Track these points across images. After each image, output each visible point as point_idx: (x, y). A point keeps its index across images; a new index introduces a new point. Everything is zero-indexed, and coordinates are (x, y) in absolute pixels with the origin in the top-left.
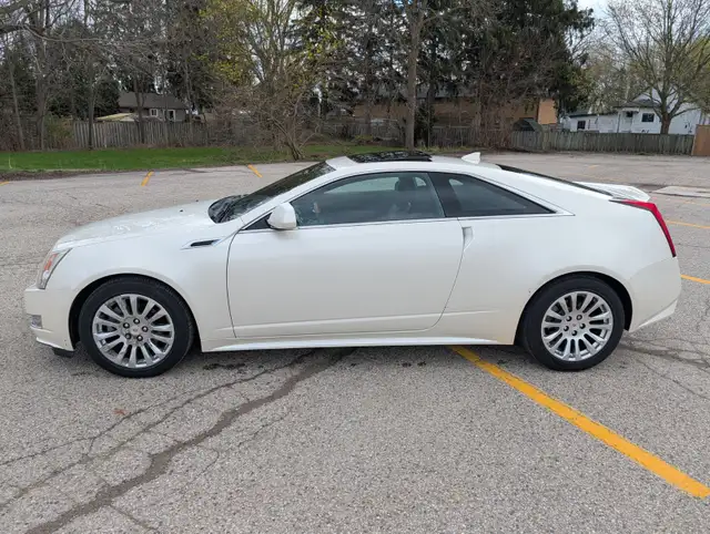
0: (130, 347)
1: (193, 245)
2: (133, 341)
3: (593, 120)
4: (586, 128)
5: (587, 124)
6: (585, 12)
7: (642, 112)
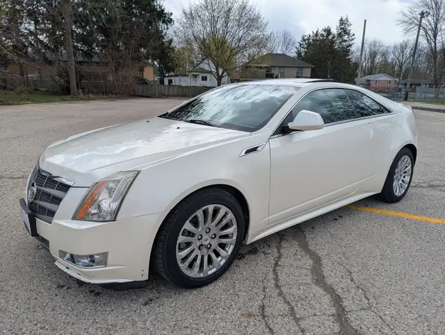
0: (203, 257)
1: (247, 152)
2: (204, 250)
3: (177, 79)
4: (173, 84)
5: (173, 81)
6: (168, 14)
7: (201, 75)
